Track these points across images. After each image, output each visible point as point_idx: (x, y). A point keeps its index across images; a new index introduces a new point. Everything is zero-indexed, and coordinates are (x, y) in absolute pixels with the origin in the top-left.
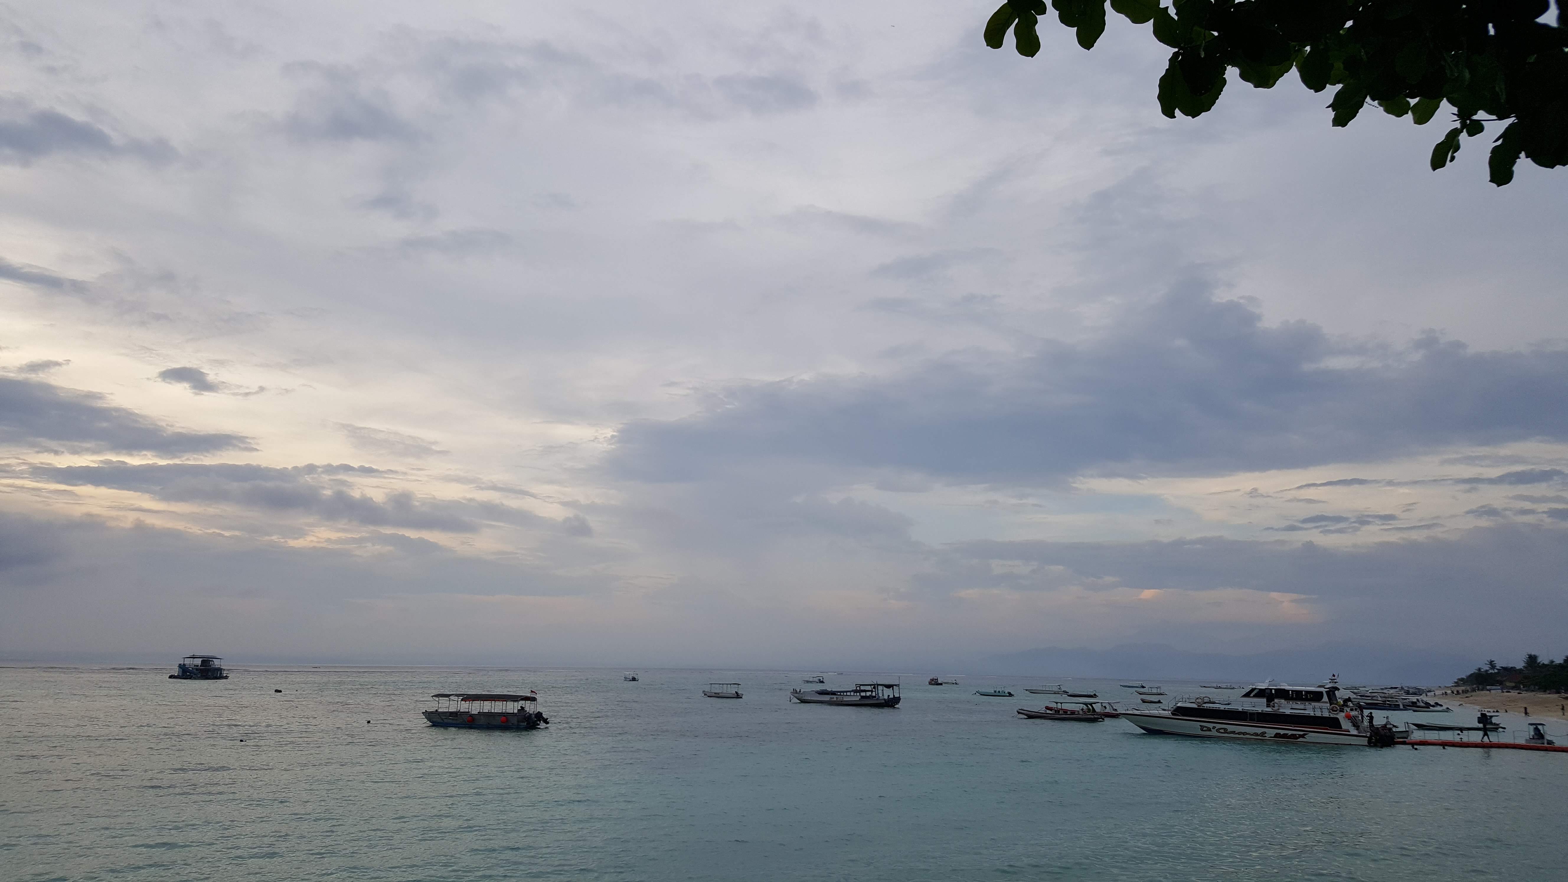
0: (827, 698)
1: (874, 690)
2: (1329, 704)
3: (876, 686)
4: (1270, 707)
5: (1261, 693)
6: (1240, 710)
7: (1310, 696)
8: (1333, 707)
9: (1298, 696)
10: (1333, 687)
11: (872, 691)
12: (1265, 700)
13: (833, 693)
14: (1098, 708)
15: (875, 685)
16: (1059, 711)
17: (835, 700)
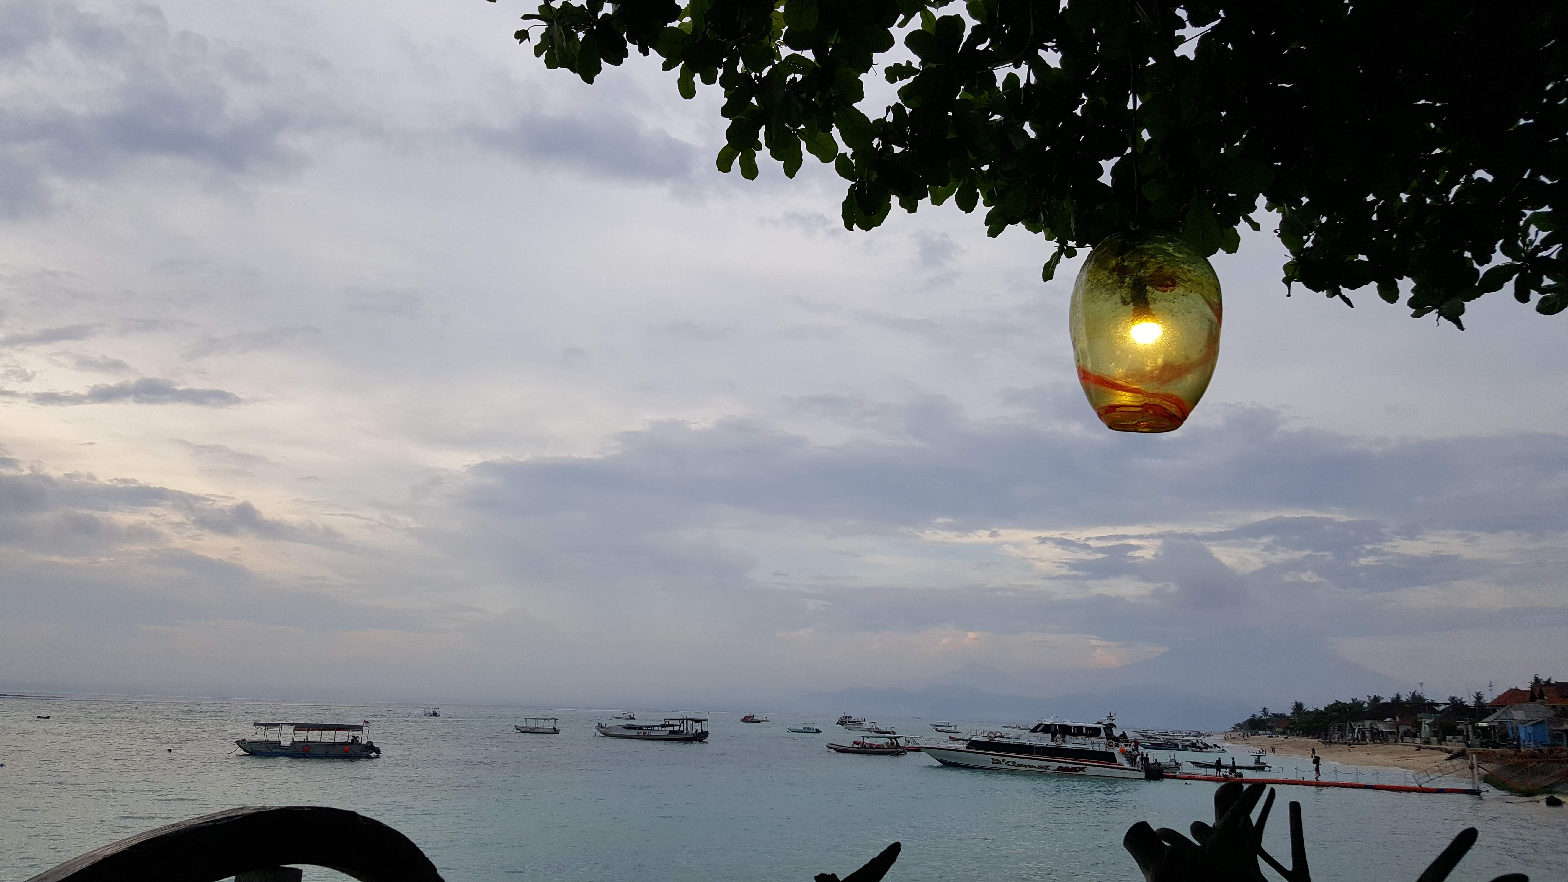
0: (634, 733)
1: (682, 724)
2: (1106, 740)
3: (685, 721)
4: (1054, 741)
5: (1046, 729)
6: (1027, 743)
7: (1090, 732)
8: (1110, 742)
9: (1079, 731)
10: (1110, 724)
11: (680, 726)
12: (1050, 734)
13: (640, 728)
14: (901, 743)
15: (683, 720)
16: (865, 746)
17: (643, 734)
